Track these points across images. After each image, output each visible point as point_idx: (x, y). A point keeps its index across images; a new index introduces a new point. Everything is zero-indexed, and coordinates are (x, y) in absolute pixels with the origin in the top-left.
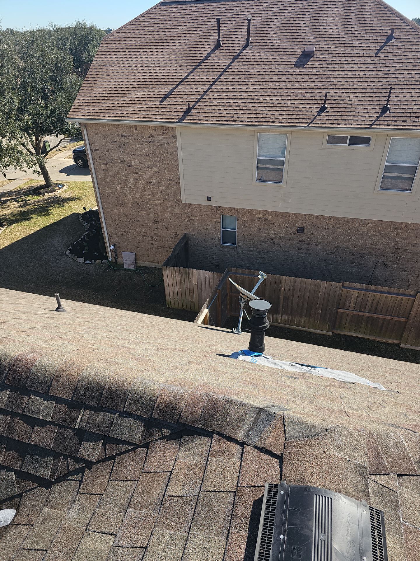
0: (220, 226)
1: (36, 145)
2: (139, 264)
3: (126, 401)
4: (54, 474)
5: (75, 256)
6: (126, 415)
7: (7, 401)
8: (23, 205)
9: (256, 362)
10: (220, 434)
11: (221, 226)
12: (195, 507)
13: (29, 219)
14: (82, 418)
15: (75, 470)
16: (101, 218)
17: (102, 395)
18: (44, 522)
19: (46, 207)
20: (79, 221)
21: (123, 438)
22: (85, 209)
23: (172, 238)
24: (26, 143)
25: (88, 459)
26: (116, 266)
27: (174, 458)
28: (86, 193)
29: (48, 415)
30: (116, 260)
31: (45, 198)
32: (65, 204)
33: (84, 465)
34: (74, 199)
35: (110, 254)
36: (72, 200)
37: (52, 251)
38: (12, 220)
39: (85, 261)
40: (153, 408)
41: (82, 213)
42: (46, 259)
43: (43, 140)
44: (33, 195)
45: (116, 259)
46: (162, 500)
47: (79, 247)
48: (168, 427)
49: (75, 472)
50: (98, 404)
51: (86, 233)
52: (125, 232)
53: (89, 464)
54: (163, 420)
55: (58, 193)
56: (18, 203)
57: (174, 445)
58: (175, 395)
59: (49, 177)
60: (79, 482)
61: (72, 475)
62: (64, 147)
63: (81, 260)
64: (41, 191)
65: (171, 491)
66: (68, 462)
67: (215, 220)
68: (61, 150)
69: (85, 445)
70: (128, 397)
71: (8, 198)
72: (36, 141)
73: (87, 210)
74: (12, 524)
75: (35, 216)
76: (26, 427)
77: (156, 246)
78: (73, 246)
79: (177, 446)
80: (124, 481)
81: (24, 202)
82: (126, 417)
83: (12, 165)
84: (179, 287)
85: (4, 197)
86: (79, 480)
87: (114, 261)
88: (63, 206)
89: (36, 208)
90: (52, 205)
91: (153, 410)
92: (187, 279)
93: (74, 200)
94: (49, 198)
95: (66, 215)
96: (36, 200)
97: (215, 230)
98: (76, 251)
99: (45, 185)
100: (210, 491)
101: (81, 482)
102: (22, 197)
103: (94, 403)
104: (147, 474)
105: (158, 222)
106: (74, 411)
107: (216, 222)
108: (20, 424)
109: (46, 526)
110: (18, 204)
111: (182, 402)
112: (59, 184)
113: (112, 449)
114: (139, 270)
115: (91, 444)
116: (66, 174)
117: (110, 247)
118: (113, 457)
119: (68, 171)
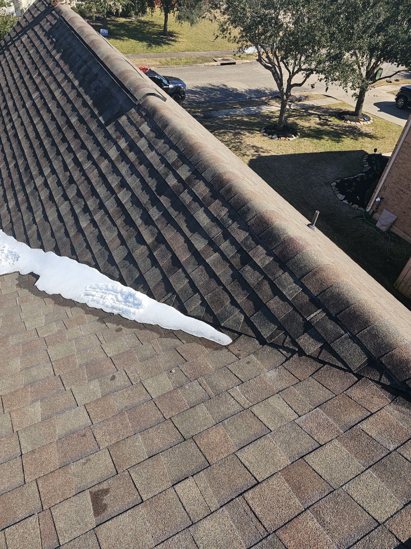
1: (371, 69)
2: (392, 229)
3: (363, 330)
5: (338, 190)
8: (323, 124)
13: (320, 138)
14: (316, 315)
16: (387, 166)
19: (341, 134)
20: (362, 159)
22: (375, 150)
25: (303, 348)
26: (370, 219)
28: (387, 136)
30: (373, 214)
31: (345, 124)
32: (360, 138)
33: (297, 350)
34: (371, 137)
35: (371, 205)
36: (368, 137)
37: (321, 176)
38: (306, 134)
39: (344, 200)
40: (386, 354)
41: (370, 153)
42: (312, 180)
43: (380, 66)
44: (336, 118)
45: (374, 212)
46: (353, 427)
47: (346, 184)
51: (362, 174)
52: (402, 191)
53: (301, 353)
54: (389, 370)
55: (362, 125)
56: (319, 120)
57: (386, 396)
59: (362, 106)
60: (285, 358)
61: (284, 350)
62: (397, 80)
63: (341, 197)
64: (346, 116)
66: (286, 338)
68: (391, 82)
71: (314, 112)
72: (374, 64)
73: (377, 153)
75: (327, 138)
78: (342, 181)
80: (323, 386)
81: (325, 121)
82: (355, 342)
85: (312, 110)
87: (370, 214)
88: (357, 140)
89: (331, 131)
90: (348, 134)
93: (371, 138)
94: (349, 126)
95: (354, 149)
96: (336, 123)
98: (341, 187)
99: (353, 112)
100: (405, 458)
101: (288, 359)
102: (327, 115)
103: (333, 312)
110: (319, 121)
112: (367, 116)
113: (327, 357)
114: (389, 234)
115: (312, 339)
116: (379, 109)
117: (376, 198)
119: (383, 107)
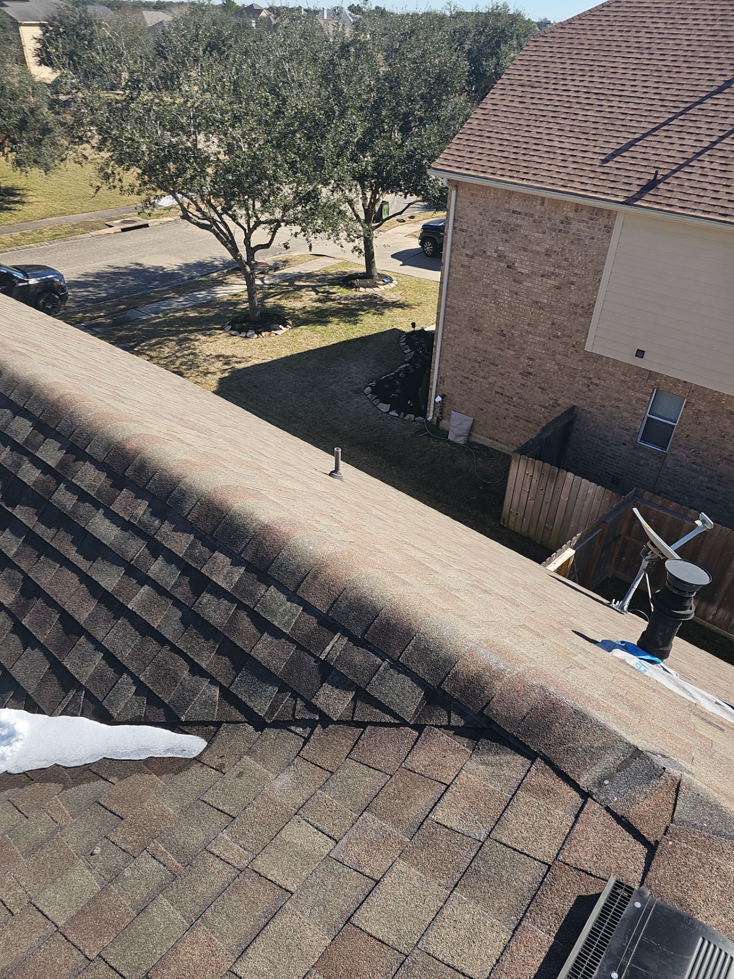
0: (645, 408)
1: (369, 206)
2: (473, 439)
3: (406, 647)
4: (273, 713)
5: (377, 398)
6: (400, 667)
7: (237, 583)
8: (323, 300)
9: (645, 670)
10: (549, 762)
11: (647, 409)
12: (474, 858)
13: (326, 323)
14: (333, 647)
15: (303, 719)
16: (436, 347)
17: (373, 623)
18: (240, 775)
19: (356, 310)
20: (399, 343)
21: (386, 701)
22: (414, 325)
23: (546, 408)
24: (355, 200)
25: (326, 711)
26: (437, 431)
27: (459, 765)
28: (424, 299)
29: (288, 624)
30: (438, 422)
31: (359, 294)
32: (386, 311)
33: (317, 719)
34: (402, 306)
35: (432, 409)
36: (398, 307)
37: (345, 382)
38: (302, 319)
39: (390, 411)
40: (447, 675)
41: (408, 331)
42: (333, 391)
43: (382, 200)
44: (341, 286)
45: (439, 420)
46: (422, 823)
47: (386, 386)
48: (462, 714)
49: (303, 723)
50: (363, 635)
51: (404, 366)
52: (467, 378)
53: (326, 721)
54: (457, 700)
55: (381, 291)
56: (317, 294)
57: (464, 746)
58: (487, 668)
59: (374, 262)
60: (303, 740)
61: (297, 726)
62: (412, 217)
63: (385, 407)
64: (355, 282)
65: (439, 815)
66: (296, 703)
67: (638, 395)
68: (404, 221)
69: (327, 688)
70: (410, 641)
71: (304, 284)
72: (371, 199)
73: (417, 328)
74: (198, 759)
75: (336, 320)
76: (252, 629)
77: (512, 415)
78: (380, 383)
79: (468, 751)
80: (369, 767)
81: (325, 294)
82: (399, 672)
83: (325, 231)
84: (531, 495)
85: (300, 281)
86: (304, 737)
87: (435, 423)
88: (382, 314)
89: (340, 308)
90: (365, 308)
91: (445, 677)
92: (551, 487)
93: (402, 308)
94: (364, 295)
95: (383, 330)
96: (343, 295)
97: (634, 413)
98: (381, 391)
99: (364, 273)
100: (505, 845)
101: (306, 740)
102: (325, 285)
103: (357, 632)
104: (408, 772)
105: (530, 374)
106: (326, 632)
107: (639, 399)
108: (246, 623)
109: (242, 782)
110: (316, 296)
111: (498, 685)
112: (386, 277)
113: (365, 712)
114: (471, 447)
115: (337, 691)
116: (401, 263)
117: (436, 397)
118: (363, 725)
119: (406, 257)
